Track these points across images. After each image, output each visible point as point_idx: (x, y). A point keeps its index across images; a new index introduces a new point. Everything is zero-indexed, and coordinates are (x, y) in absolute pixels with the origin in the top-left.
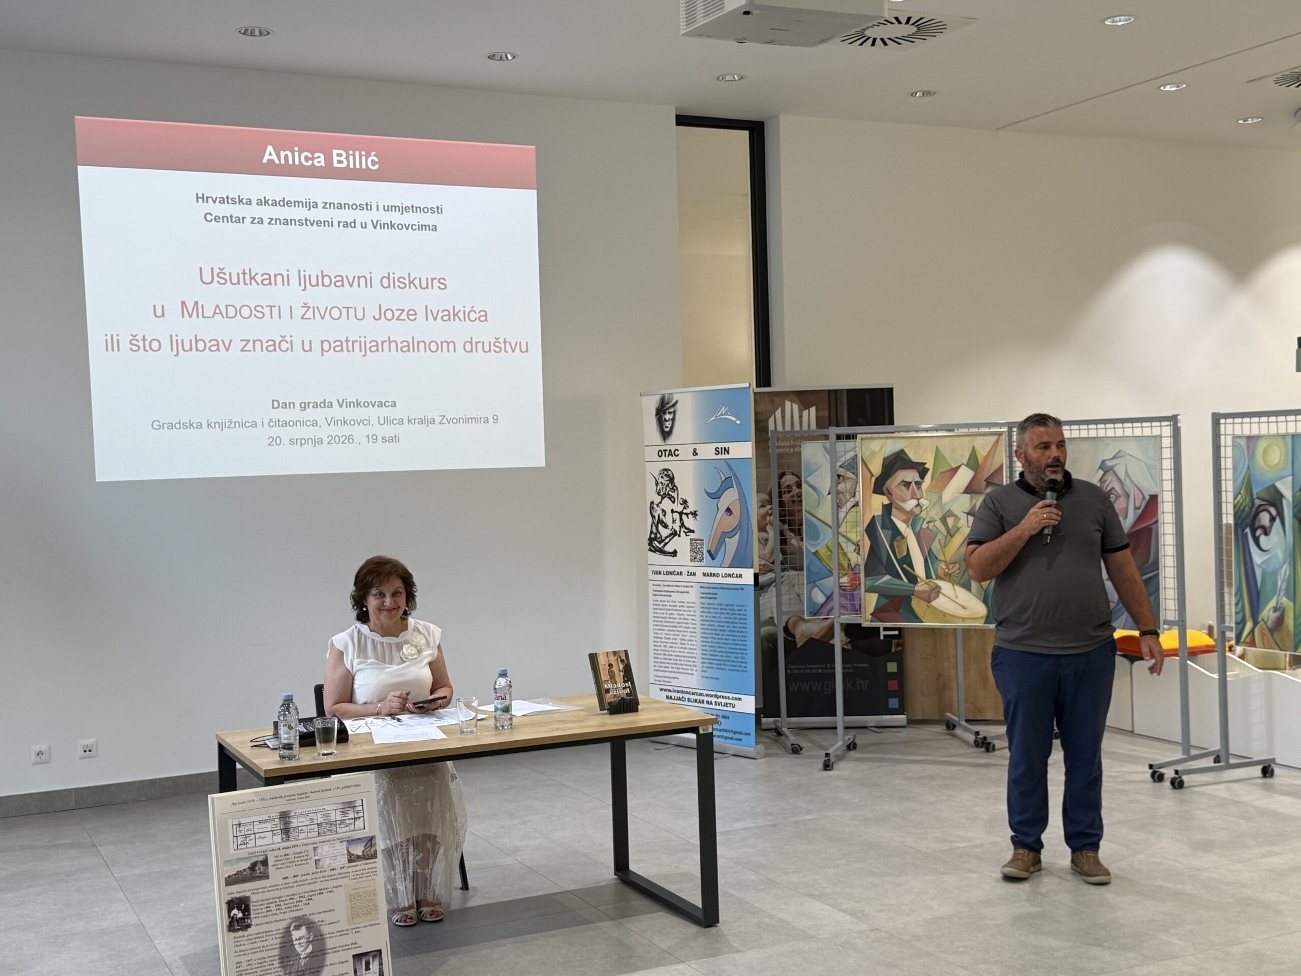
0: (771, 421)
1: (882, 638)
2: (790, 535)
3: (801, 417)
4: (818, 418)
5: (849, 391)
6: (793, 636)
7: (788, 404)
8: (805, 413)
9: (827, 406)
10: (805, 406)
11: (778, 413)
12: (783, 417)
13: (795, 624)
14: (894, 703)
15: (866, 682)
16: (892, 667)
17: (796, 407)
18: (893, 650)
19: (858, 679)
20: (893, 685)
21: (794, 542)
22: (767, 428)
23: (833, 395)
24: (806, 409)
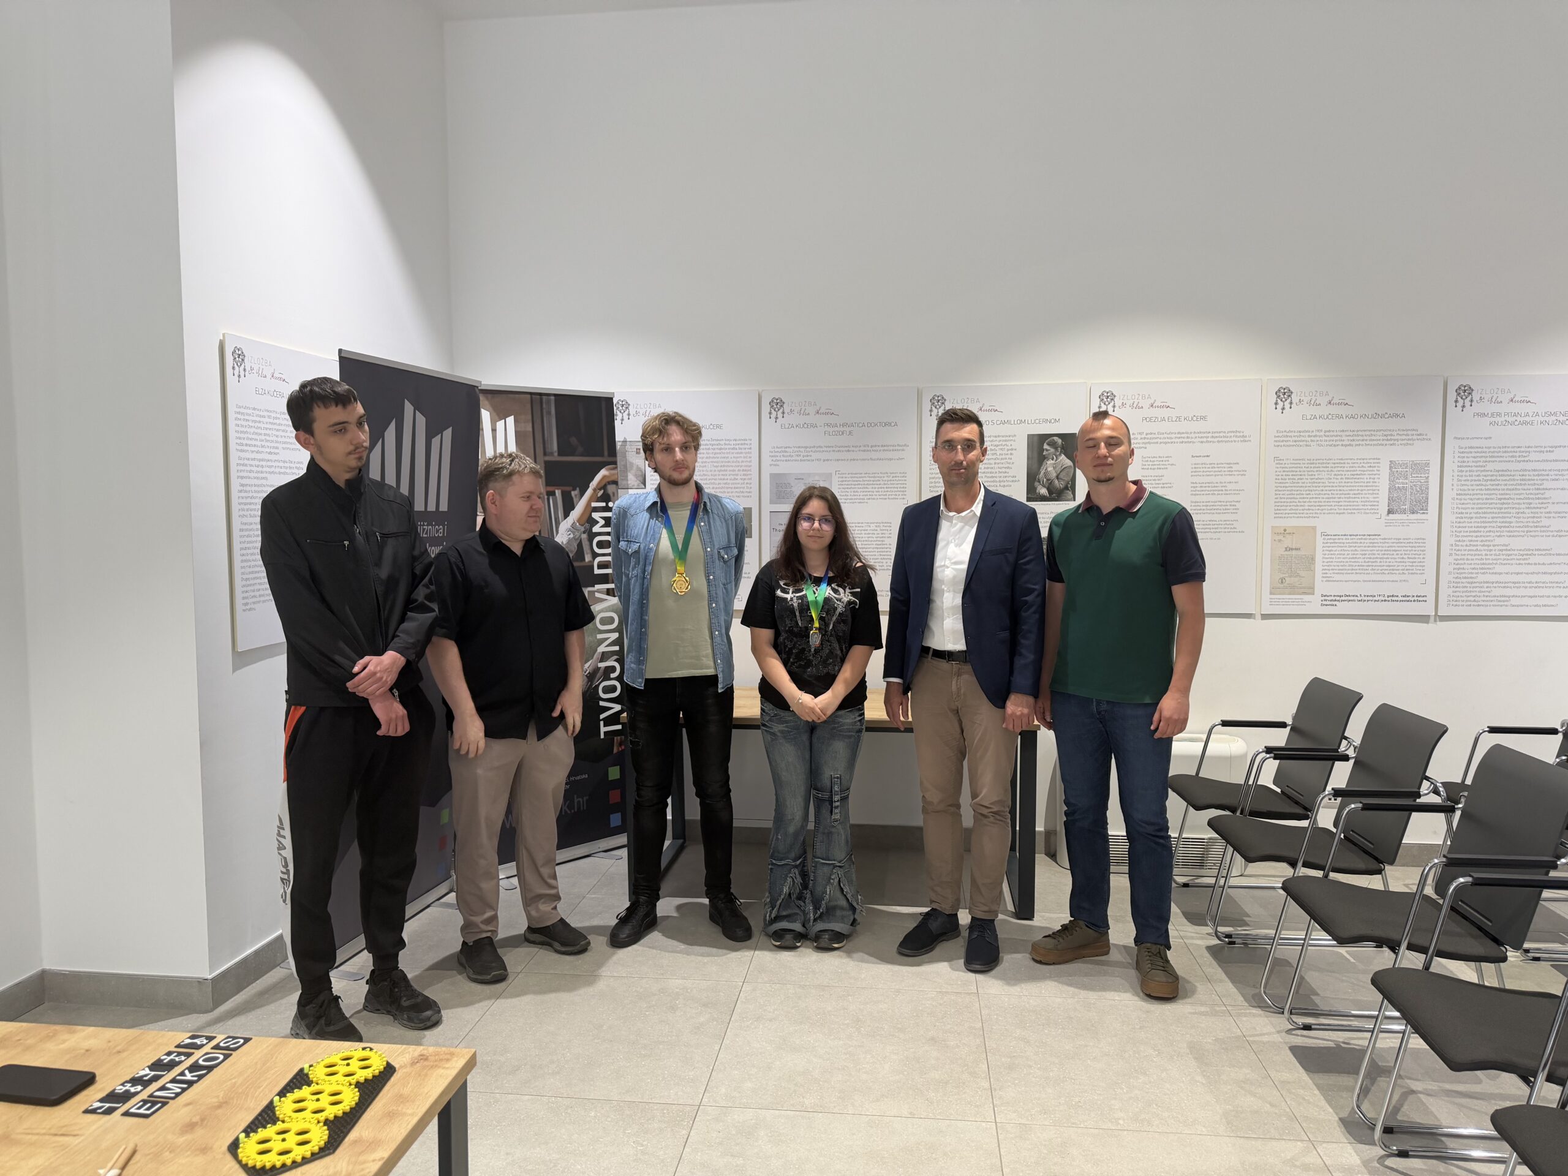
1: (602, 736)
3: (494, 430)
4: (516, 432)
8: (500, 425)
9: (530, 417)
15: (585, 798)
18: (615, 751)
19: (575, 796)
24: (501, 420)
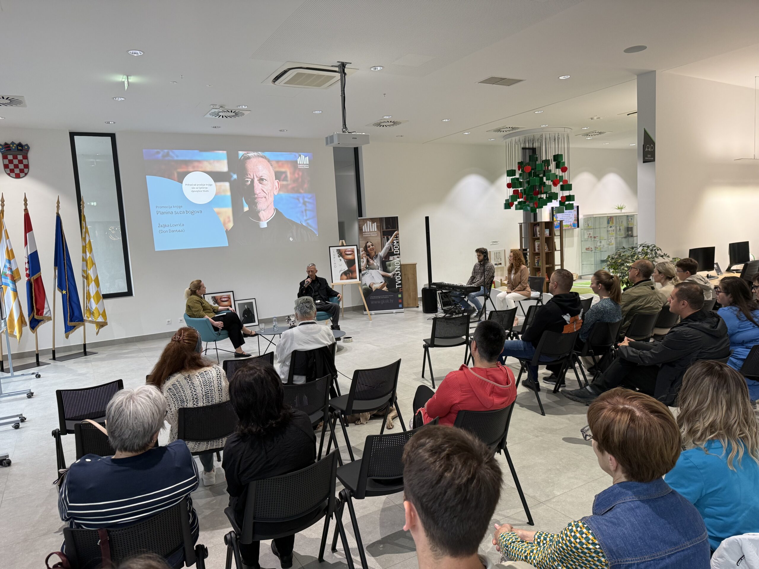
0: (363, 227)
2: (370, 259)
5: (385, 218)
6: (372, 288)
7: (368, 222)
10: (373, 222)
11: (366, 224)
12: (367, 226)
13: (372, 285)
14: (400, 306)
16: (400, 296)
17: (370, 223)
20: (400, 301)
21: (371, 261)
22: (362, 230)
23: (381, 219)
